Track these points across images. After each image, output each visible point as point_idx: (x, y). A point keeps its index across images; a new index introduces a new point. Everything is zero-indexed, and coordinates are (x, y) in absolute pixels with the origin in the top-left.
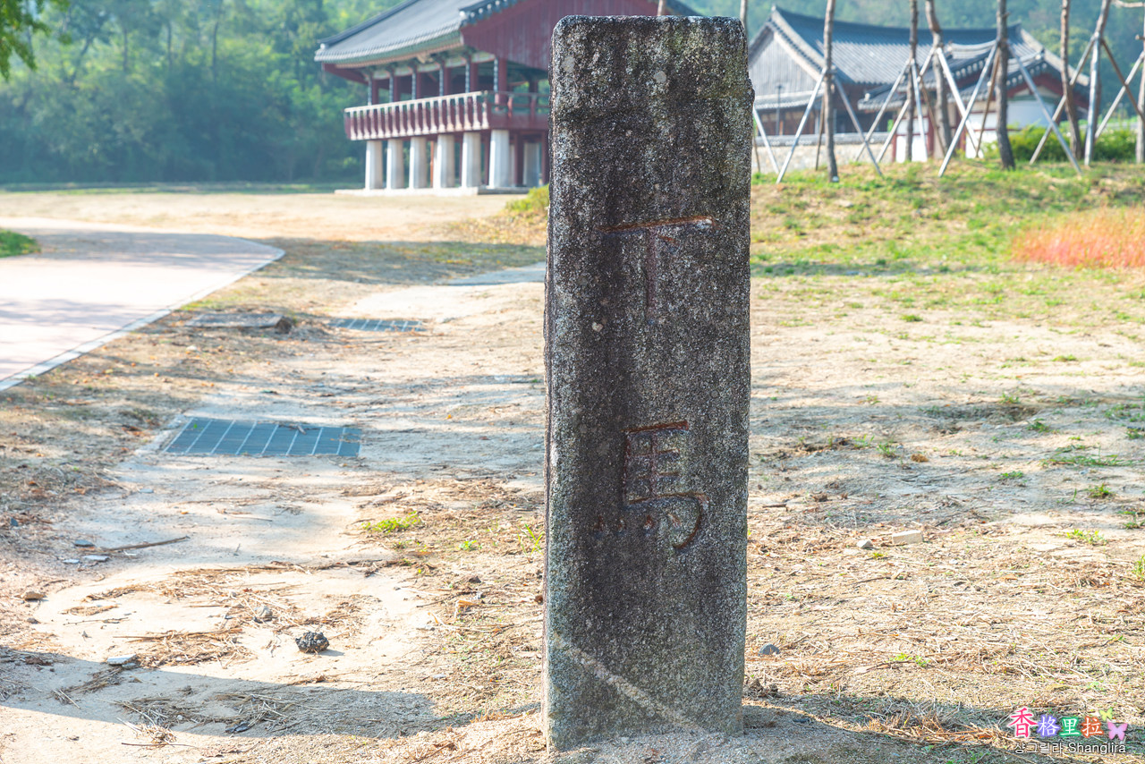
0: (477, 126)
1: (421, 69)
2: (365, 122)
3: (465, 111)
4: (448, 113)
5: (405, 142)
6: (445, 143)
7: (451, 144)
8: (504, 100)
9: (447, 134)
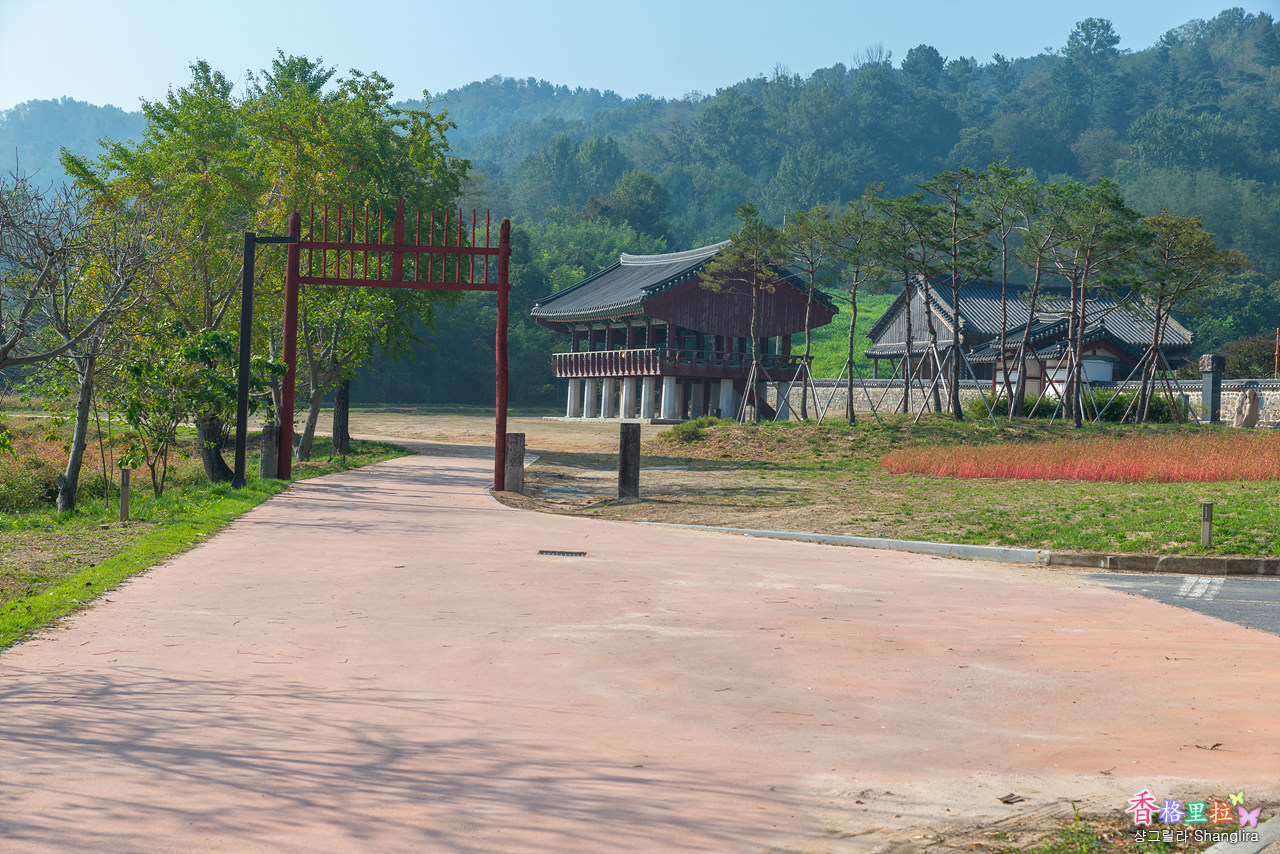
0: (652, 373)
1: (612, 326)
2: (567, 364)
3: (644, 361)
4: (633, 361)
5: (598, 381)
6: (629, 384)
7: (634, 384)
8: (673, 354)
9: (630, 377)
